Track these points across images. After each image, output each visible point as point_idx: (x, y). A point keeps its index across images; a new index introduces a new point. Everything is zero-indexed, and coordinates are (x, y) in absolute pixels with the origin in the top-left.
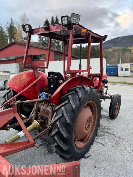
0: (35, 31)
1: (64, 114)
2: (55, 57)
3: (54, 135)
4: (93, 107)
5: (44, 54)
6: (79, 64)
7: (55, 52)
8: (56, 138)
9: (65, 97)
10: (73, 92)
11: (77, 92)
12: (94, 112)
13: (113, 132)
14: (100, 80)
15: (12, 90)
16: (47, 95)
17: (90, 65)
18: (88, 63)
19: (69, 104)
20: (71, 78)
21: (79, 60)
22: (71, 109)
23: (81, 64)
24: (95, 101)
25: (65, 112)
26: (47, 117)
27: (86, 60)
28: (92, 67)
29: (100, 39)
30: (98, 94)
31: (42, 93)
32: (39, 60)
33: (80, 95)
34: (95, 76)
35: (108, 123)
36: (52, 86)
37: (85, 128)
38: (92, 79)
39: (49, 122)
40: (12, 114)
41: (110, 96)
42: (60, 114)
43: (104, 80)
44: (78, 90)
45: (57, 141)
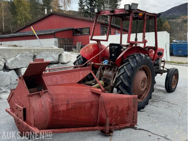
0: (102, 13)
1: (126, 71)
2: (102, 31)
3: (119, 85)
4: (148, 72)
5: (89, 27)
6: (135, 38)
7: (102, 24)
8: (120, 87)
9: (126, 60)
10: (132, 57)
11: (135, 57)
12: (149, 77)
13: (168, 100)
14: (155, 52)
15: (81, 58)
16: (109, 62)
17: (146, 39)
18: (144, 37)
19: (129, 64)
20: (130, 47)
21: (135, 34)
22: (131, 67)
23: (137, 38)
24: (149, 66)
25: (127, 69)
26: (109, 79)
27: (142, 34)
28: (148, 40)
29: (154, 17)
30: (152, 61)
31: (104, 60)
32: (81, 34)
33: (137, 58)
34: (151, 48)
35: (164, 95)
36: (113, 55)
37: (141, 86)
38: (148, 50)
39: (111, 82)
40: (89, 70)
41: (166, 70)
42: (123, 71)
43: (159, 52)
44: (135, 55)
45: (121, 89)
